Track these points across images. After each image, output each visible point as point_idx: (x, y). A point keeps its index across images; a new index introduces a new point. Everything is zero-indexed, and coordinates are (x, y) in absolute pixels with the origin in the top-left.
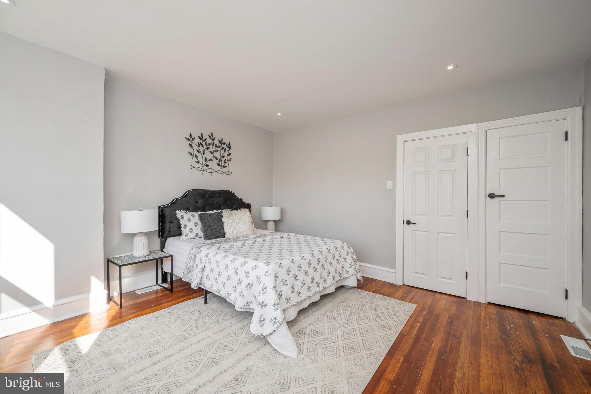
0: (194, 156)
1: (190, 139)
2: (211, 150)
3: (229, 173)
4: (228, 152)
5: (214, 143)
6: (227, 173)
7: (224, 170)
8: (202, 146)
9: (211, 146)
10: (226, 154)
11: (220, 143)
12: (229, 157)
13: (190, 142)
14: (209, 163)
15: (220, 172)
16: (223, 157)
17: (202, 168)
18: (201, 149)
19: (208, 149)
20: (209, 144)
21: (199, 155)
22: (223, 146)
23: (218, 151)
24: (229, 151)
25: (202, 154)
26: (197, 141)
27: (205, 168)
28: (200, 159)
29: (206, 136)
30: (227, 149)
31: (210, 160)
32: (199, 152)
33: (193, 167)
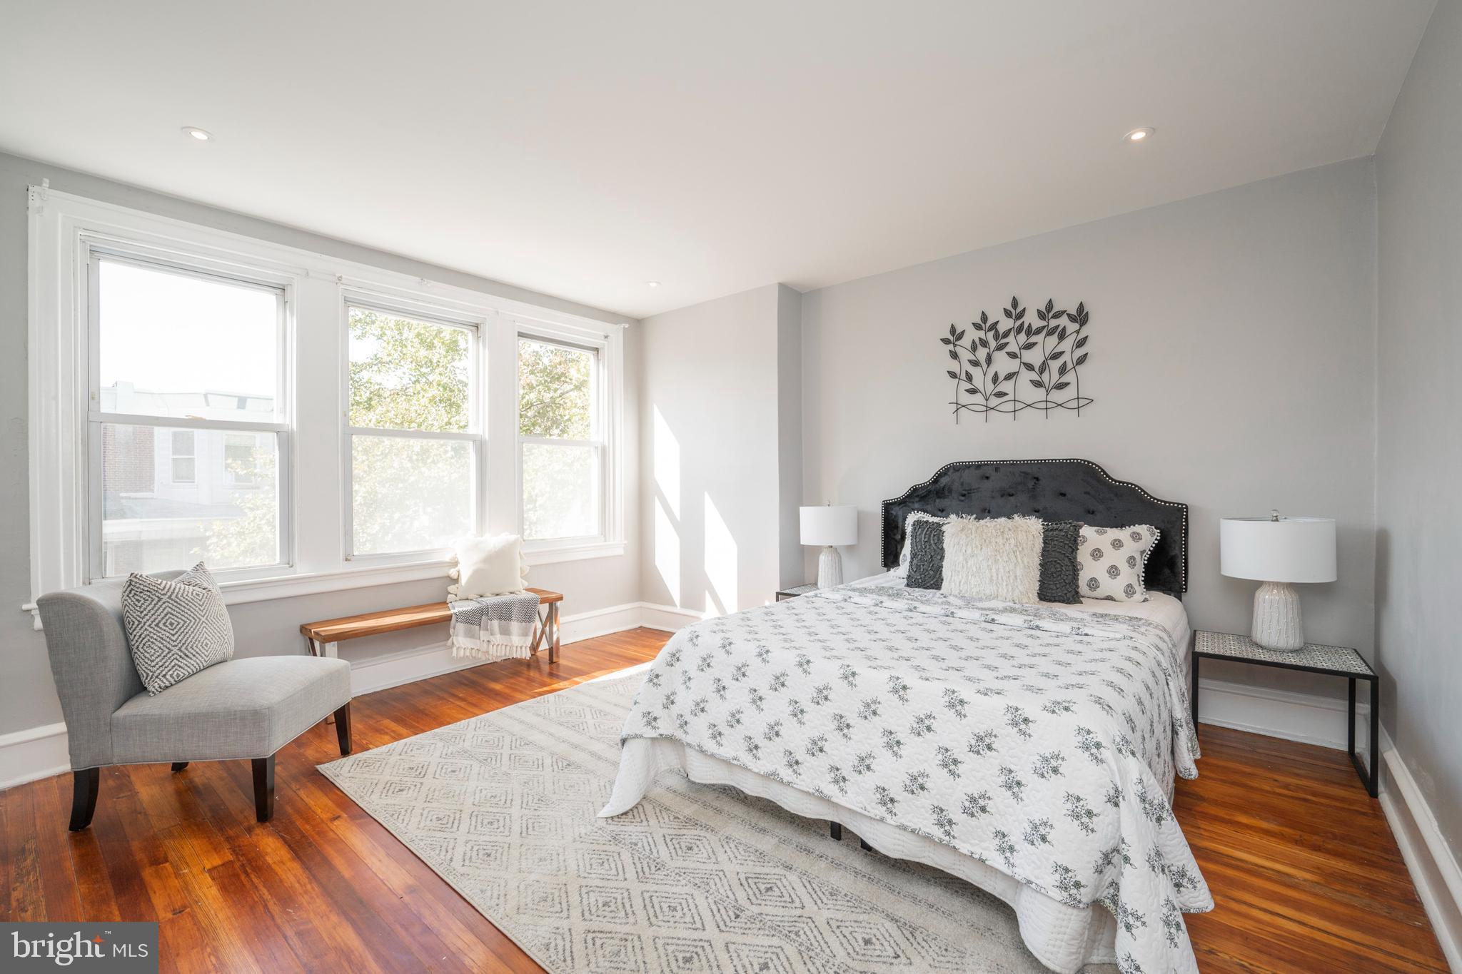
0: (963, 376)
1: (951, 338)
2: (1013, 347)
3: (1081, 403)
4: (1075, 335)
5: (1023, 324)
6: (1074, 404)
7: (1057, 396)
8: (984, 343)
9: (1011, 338)
10: (1067, 345)
11: (1041, 315)
12: (1079, 352)
13: (951, 347)
14: (1006, 387)
15: (1043, 405)
16: (1056, 356)
17: (984, 403)
18: (982, 353)
19: (1000, 348)
20: (1006, 334)
21: (976, 373)
22: (1053, 323)
23: (1035, 344)
24: (1078, 332)
25: (985, 366)
26: (972, 335)
27: (994, 401)
28: (978, 382)
29: (996, 315)
30: (1071, 327)
31: (1009, 377)
32: (975, 363)
33: (959, 406)
